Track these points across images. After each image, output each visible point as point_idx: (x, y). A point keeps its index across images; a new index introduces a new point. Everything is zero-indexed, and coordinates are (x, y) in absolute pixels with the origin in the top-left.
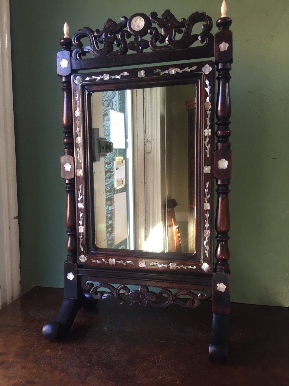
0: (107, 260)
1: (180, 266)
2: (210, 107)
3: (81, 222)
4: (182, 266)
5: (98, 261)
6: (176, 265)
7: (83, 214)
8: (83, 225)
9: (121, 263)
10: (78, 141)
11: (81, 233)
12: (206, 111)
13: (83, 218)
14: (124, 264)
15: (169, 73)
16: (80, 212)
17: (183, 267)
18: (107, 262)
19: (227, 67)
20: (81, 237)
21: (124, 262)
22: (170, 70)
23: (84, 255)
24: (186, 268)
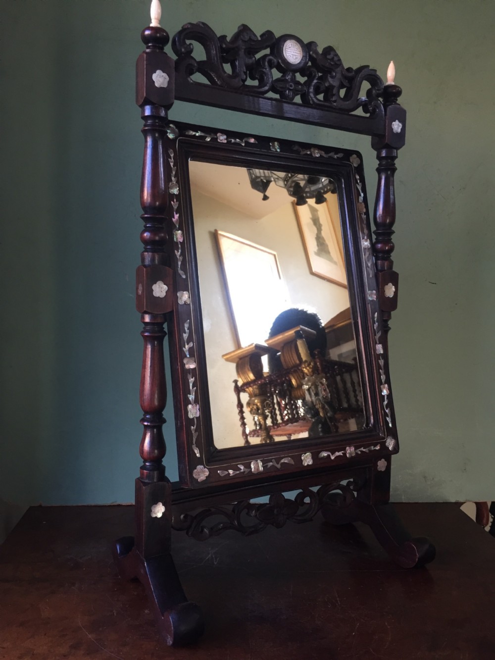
0: (248, 466)
1: (360, 449)
2: (365, 210)
3: (191, 397)
4: (362, 449)
5: (231, 472)
6: (355, 450)
7: (196, 379)
8: (196, 401)
9: (273, 466)
10: (177, 239)
11: (193, 418)
12: (360, 214)
13: (195, 388)
14: (279, 466)
15: (311, 155)
16: (189, 376)
17: (364, 450)
18: (247, 470)
19: (394, 155)
20: (195, 426)
21: (278, 463)
22: (312, 150)
23: (202, 467)
24: (367, 451)
